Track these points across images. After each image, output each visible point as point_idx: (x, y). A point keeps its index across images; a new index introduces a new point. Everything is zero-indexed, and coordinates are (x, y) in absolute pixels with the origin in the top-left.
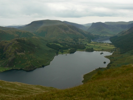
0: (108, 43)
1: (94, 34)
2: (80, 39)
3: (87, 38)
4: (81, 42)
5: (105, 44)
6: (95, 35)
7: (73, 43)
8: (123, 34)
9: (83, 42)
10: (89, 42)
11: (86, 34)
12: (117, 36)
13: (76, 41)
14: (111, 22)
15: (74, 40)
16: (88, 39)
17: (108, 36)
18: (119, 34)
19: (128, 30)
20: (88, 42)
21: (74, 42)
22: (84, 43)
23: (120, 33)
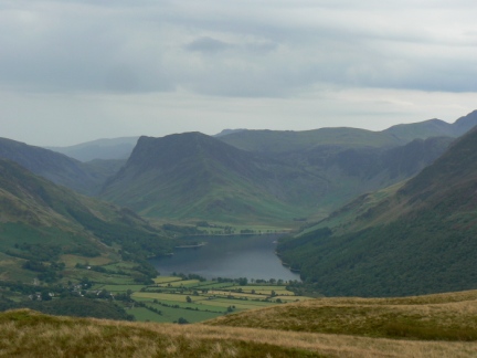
0: (280, 284)
1: (157, 223)
2: (71, 262)
3: (117, 248)
4: (87, 284)
5: (258, 289)
6: (167, 228)
7: (33, 290)
8: (369, 215)
9: (101, 278)
10: (146, 280)
11: (101, 217)
12: (327, 232)
13: (44, 275)
14: (267, 132)
15: (27, 267)
16: (126, 258)
17: (261, 229)
18: (334, 214)
19: (402, 192)
20: (138, 281)
21: (36, 283)
22: (113, 290)
23: (345, 210)
